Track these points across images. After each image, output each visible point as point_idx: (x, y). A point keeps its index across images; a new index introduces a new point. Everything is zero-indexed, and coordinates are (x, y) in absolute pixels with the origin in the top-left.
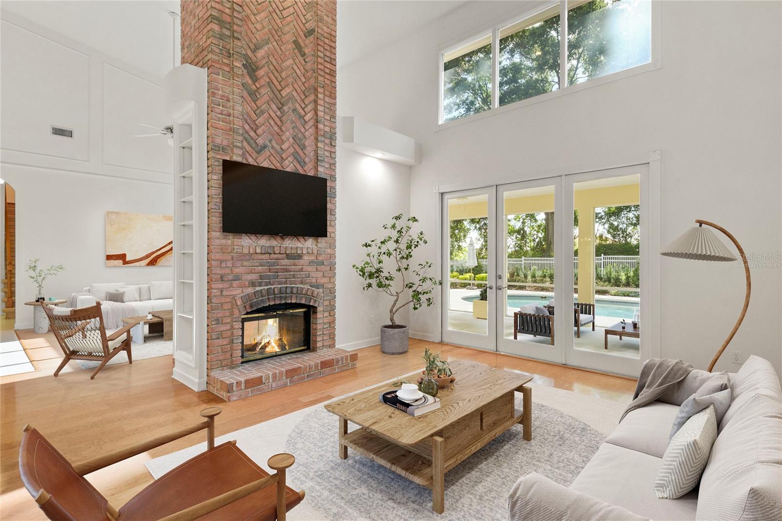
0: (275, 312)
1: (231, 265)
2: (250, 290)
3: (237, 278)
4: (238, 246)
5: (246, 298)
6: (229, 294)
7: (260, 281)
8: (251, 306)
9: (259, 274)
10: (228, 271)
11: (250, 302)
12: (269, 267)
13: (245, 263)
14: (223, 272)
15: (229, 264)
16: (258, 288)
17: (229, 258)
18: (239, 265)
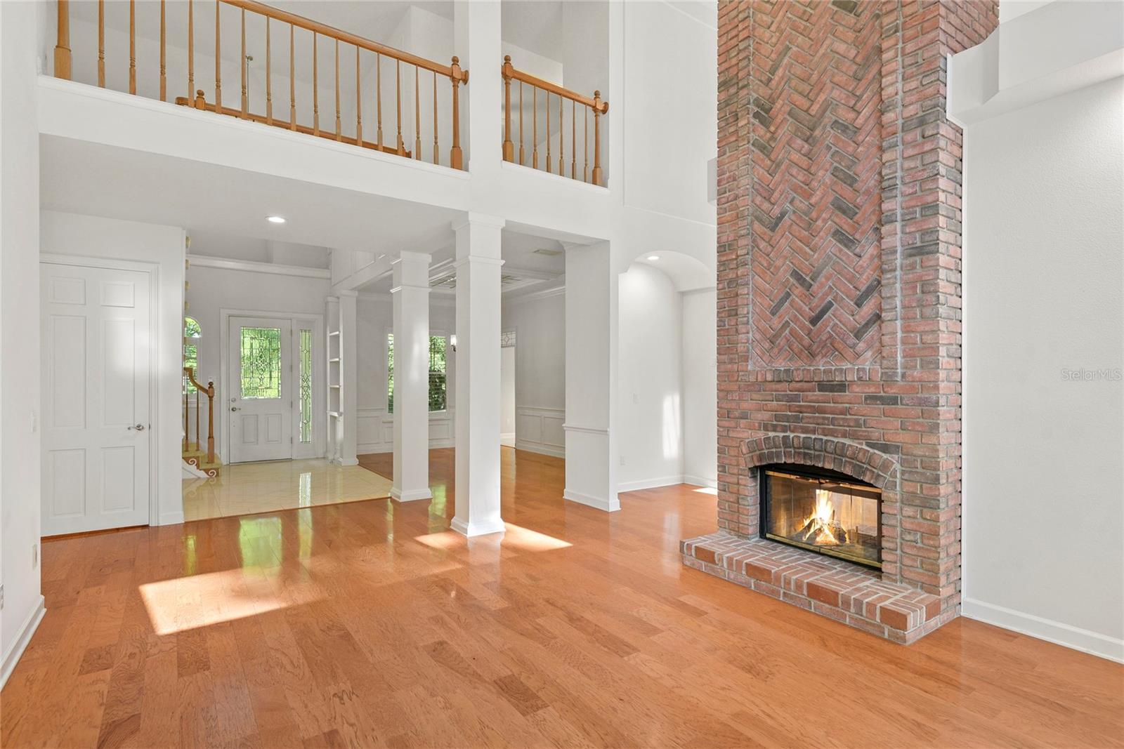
0: (816, 479)
1: (737, 398)
2: (761, 435)
3: (744, 416)
4: (743, 371)
5: (754, 446)
6: (735, 436)
7: (775, 423)
8: (760, 459)
9: (774, 413)
10: (733, 405)
11: (758, 453)
12: (788, 404)
13: (755, 396)
14: (729, 406)
15: (736, 396)
16: (771, 434)
17: (736, 387)
18: (746, 398)
